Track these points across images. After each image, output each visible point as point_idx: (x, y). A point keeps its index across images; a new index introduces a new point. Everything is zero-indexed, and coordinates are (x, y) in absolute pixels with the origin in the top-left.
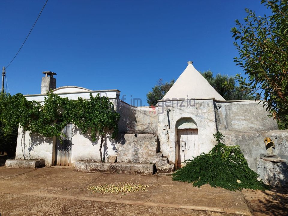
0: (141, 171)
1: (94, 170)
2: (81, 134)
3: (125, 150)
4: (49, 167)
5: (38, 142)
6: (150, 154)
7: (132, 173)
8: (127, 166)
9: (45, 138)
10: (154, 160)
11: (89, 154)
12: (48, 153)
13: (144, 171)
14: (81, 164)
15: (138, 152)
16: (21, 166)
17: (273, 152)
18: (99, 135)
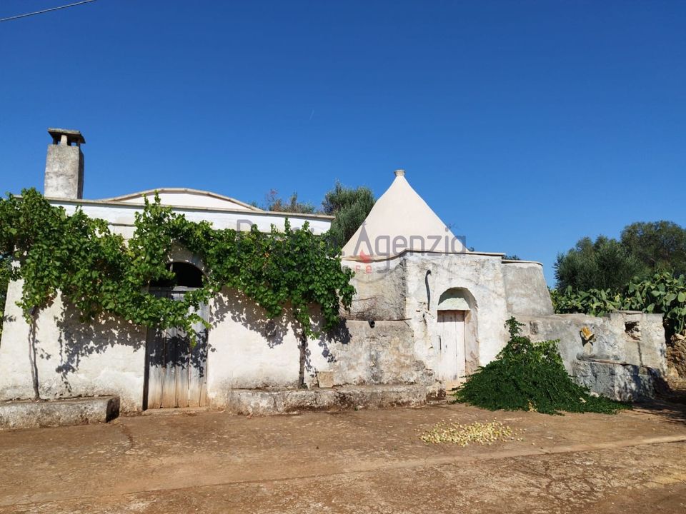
0: (405, 401)
1: (294, 408)
2: (236, 321)
3: (349, 356)
4: (134, 416)
5: (92, 344)
6: (404, 363)
7: (384, 406)
8: (375, 391)
9: (115, 332)
10: (412, 375)
11: (261, 370)
12: (128, 374)
13: (411, 399)
14: (259, 396)
15: (379, 360)
16: (49, 419)
17: (591, 350)
18: (287, 322)
